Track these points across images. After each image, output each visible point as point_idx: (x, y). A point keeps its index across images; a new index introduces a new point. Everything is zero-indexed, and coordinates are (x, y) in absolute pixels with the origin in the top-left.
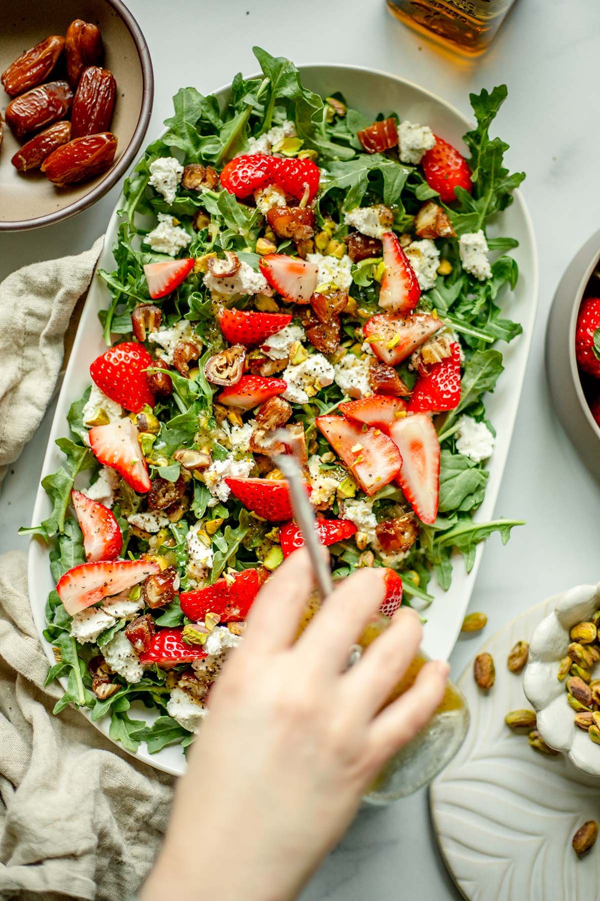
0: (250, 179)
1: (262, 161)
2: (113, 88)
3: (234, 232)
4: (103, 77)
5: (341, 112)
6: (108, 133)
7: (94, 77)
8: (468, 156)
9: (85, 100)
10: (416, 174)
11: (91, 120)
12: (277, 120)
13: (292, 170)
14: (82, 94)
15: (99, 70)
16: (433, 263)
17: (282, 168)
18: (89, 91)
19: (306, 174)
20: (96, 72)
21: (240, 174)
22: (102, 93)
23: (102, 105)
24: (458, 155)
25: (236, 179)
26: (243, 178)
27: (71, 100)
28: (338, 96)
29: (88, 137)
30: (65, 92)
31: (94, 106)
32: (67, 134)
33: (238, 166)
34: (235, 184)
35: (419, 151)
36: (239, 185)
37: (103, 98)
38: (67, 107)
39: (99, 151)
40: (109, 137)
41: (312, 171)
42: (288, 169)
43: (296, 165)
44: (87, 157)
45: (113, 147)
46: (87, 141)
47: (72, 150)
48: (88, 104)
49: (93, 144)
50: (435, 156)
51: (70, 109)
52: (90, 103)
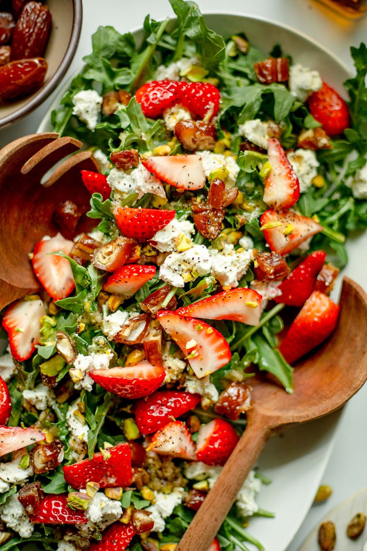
0: (160, 101)
1: (171, 84)
2: (49, 22)
3: (137, 136)
4: (40, 11)
5: (244, 50)
6: (40, 59)
7: (33, 10)
8: (347, 99)
9: (23, 30)
10: (304, 108)
11: (27, 47)
12: (188, 53)
13: (197, 92)
14: (22, 24)
15: (38, 5)
16: (311, 172)
17: (188, 90)
18: (28, 22)
19: (209, 95)
20: (35, 7)
21: (151, 97)
22: (39, 25)
23: (38, 35)
24: (339, 98)
25: (147, 99)
26: (153, 99)
27: (12, 30)
28: (242, 36)
29: (23, 61)
30: (9, 22)
31: (31, 35)
32: (7, 58)
33: (149, 90)
34: (146, 105)
35: (307, 91)
36: (150, 105)
37: (40, 29)
38: (9, 35)
39: (31, 73)
40: (41, 62)
41: (214, 93)
42: (193, 91)
43: (200, 88)
44: (21, 78)
45: (44, 70)
46: (22, 64)
47: (8, 71)
48: (26, 33)
49: (26, 67)
50: (321, 97)
51: (12, 36)
52: (28, 32)
